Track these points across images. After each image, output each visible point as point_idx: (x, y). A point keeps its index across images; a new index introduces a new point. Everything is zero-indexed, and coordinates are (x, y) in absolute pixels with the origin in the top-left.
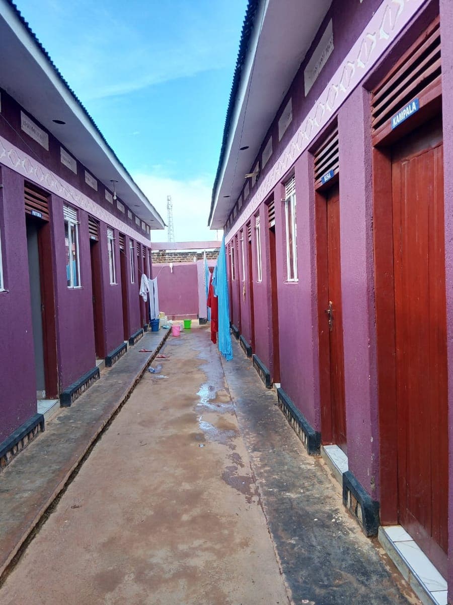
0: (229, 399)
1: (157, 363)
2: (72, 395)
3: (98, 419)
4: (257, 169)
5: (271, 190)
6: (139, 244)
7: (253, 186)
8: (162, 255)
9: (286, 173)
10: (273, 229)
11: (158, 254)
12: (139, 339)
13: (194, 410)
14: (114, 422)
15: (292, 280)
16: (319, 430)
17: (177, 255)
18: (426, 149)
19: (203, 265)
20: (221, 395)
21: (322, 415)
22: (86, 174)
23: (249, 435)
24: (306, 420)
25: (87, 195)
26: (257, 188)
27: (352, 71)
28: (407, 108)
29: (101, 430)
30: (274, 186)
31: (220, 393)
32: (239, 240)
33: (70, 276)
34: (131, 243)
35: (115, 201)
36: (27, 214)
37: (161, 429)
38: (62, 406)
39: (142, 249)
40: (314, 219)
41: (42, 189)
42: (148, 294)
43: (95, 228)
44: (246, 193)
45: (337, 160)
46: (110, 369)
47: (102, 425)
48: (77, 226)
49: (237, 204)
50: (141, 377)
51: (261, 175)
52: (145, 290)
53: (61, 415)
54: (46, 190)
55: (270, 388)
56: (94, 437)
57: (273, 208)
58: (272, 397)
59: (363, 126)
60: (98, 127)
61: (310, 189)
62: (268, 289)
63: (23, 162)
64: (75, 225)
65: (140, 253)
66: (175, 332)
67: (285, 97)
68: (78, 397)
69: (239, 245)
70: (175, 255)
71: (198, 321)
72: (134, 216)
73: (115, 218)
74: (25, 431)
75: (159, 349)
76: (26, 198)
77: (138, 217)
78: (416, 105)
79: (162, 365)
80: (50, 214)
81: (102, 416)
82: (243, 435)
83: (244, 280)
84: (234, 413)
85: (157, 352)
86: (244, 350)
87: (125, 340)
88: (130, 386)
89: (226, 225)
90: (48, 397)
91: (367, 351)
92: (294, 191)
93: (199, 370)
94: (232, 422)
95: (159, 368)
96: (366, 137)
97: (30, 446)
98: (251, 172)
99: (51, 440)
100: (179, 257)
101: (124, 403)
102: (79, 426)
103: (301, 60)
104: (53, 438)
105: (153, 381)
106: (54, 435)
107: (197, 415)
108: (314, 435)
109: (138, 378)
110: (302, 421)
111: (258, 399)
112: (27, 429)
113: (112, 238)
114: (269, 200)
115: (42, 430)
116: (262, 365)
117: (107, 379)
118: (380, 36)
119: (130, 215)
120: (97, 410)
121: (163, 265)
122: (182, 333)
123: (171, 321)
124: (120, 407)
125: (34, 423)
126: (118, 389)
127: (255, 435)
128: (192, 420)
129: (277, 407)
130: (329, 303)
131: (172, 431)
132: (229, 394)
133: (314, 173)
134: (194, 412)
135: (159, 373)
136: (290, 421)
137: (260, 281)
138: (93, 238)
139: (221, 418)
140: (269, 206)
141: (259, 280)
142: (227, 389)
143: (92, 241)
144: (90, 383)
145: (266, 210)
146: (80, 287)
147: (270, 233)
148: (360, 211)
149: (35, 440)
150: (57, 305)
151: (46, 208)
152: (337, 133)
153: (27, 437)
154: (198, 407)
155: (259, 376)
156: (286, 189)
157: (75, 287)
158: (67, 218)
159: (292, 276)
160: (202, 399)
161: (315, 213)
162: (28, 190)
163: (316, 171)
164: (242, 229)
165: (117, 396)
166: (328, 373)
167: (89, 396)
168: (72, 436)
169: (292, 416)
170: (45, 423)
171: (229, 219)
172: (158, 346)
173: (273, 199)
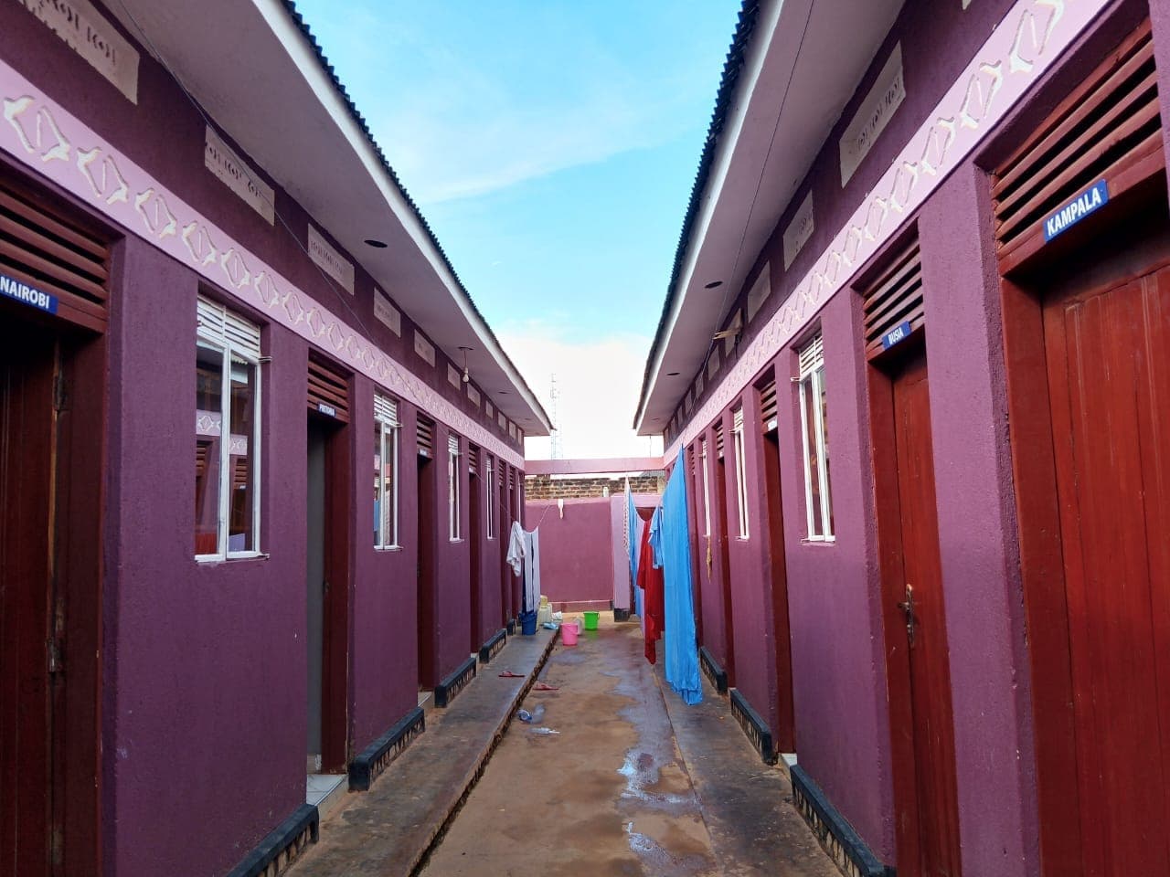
0: (685, 785)
1: (537, 700)
2: (373, 767)
3: (423, 819)
4: (737, 322)
5: (769, 362)
6: (503, 463)
7: (727, 354)
8: (544, 483)
9: (801, 330)
10: (772, 437)
11: (536, 482)
12: (499, 650)
13: (616, 808)
14: (454, 827)
15: (819, 538)
16: (893, 864)
17: (571, 484)
18: (1121, 279)
19: (625, 503)
20: (669, 776)
21: (898, 830)
22: (418, 337)
23: (737, 868)
24: (861, 840)
25: (417, 376)
26: (738, 359)
27: (949, 136)
28: (1080, 201)
29: (429, 844)
30: (774, 353)
31: (666, 770)
32: (696, 455)
33: (379, 526)
34: (489, 462)
35: (463, 384)
36: (309, 409)
37: (551, 846)
38: (351, 789)
39: (508, 474)
40: (868, 417)
41: (339, 365)
42: (523, 560)
43: (427, 435)
44: (714, 368)
45: (919, 301)
46: (443, 711)
47: (431, 834)
48: (396, 431)
49: (692, 387)
50: (505, 730)
51: (747, 333)
52: (517, 554)
53: (351, 808)
54: (346, 366)
55: (772, 764)
56: (416, 858)
57: (774, 393)
58: (777, 784)
59: (979, 238)
60: (445, 253)
61: (858, 359)
62: (764, 552)
63: (309, 315)
64: (392, 430)
65: (504, 480)
66: (568, 637)
67: (798, 190)
68: (383, 771)
69: (697, 464)
70: (567, 484)
71: (611, 614)
72: (496, 410)
73: (463, 415)
74: (282, 842)
75: (538, 671)
76: (310, 381)
77: (502, 413)
78: (1101, 194)
79: (544, 705)
80: (351, 409)
81: (430, 812)
82: (724, 867)
83: (709, 534)
84: (700, 818)
85: (534, 679)
86: (710, 678)
87: (473, 651)
88: (485, 750)
89: (669, 426)
90: (327, 769)
91: (1011, 696)
92: (821, 362)
93: (620, 718)
94: (697, 838)
95: (539, 712)
96: (985, 259)
97: (291, 871)
98: (723, 328)
99: (331, 862)
100: (575, 488)
101: (472, 785)
102: (385, 832)
103: (834, 122)
104: (334, 856)
105: (529, 740)
106: (335, 850)
107: (624, 817)
108: (881, 873)
109: (499, 733)
110: (851, 840)
111: (749, 787)
112: (285, 839)
113: (456, 453)
114: (765, 380)
115: (314, 840)
116: (752, 712)
117: (438, 734)
118: (1010, 67)
119: (489, 410)
120: (420, 799)
121: (543, 502)
122: (581, 640)
123: (559, 614)
124: (466, 794)
125: (299, 825)
126: (462, 755)
127: (749, 868)
128: (612, 828)
129: (791, 808)
130: (905, 589)
131: (572, 852)
132: (686, 772)
133: (864, 328)
134: (617, 812)
135: (540, 723)
136: (822, 839)
137: (745, 537)
138: (423, 453)
139: (673, 828)
140: (763, 392)
141: (743, 536)
142: (682, 763)
143: (420, 458)
144: (406, 740)
145: (756, 398)
146: (395, 546)
147: (765, 443)
148: (980, 402)
149: (301, 860)
150: (353, 583)
151: (344, 398)
152: (917, 250)
153: (285, 853)
154: (626, 800)
155: (746, 737)
156: (801, 359)
157: (386, 547)
158: (379, 418)
159: (819, 530)
160: (631, 784)
161: (868, 406)
162: (313, 366)
163: (870, 325)
164: (705, 434)
165: (459, 773)
166: (909, 737)
167: (403, 768)
168: (373, 855)
169: (828, 827)
170: (321, 825)
171: (675, 416)
172: (536, 664)
173: (773, 377)
